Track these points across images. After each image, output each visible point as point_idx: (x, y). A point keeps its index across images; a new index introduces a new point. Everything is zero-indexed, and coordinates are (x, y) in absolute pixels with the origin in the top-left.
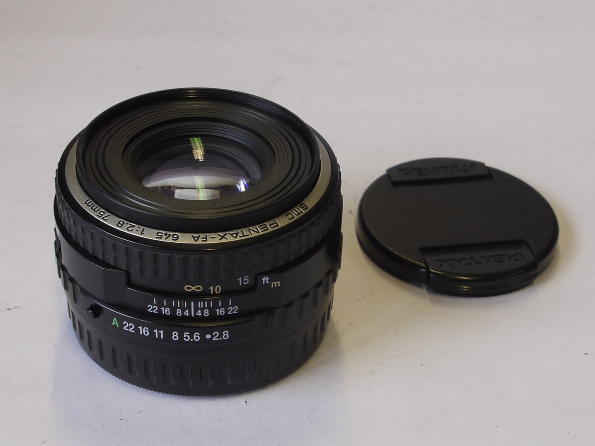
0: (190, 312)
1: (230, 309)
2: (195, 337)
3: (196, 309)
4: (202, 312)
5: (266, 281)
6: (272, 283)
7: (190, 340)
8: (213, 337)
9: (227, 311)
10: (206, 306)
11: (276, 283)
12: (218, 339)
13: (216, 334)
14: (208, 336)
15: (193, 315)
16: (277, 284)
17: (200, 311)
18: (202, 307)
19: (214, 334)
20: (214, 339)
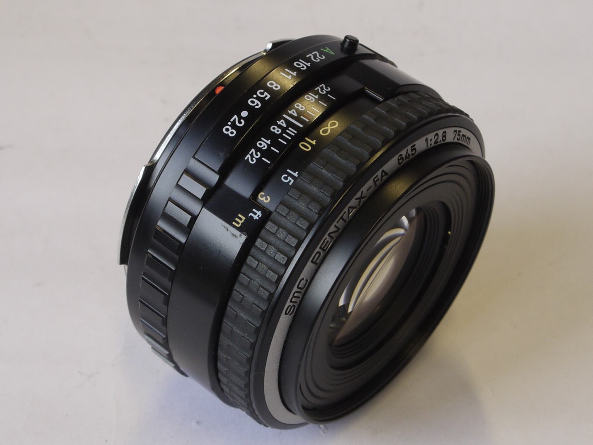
0: (291, 116)
1: (257, 155)
2: (256, 101)
3: (289, 124)
4: (280, 127)
5: (255, 214)
6: (244, 218)
7: (257, 95)
8: (240, 118)
9: (258, 150)
10: (284, 135)
11: (241, 222)
12: (232, 120)
13: (240, 123)
14: (244, 114)
15: (284, 116)
16: (238, 223)
17: (284, 125)
18: (287, 131)
19: (242, 121)
20: (235, 117)
